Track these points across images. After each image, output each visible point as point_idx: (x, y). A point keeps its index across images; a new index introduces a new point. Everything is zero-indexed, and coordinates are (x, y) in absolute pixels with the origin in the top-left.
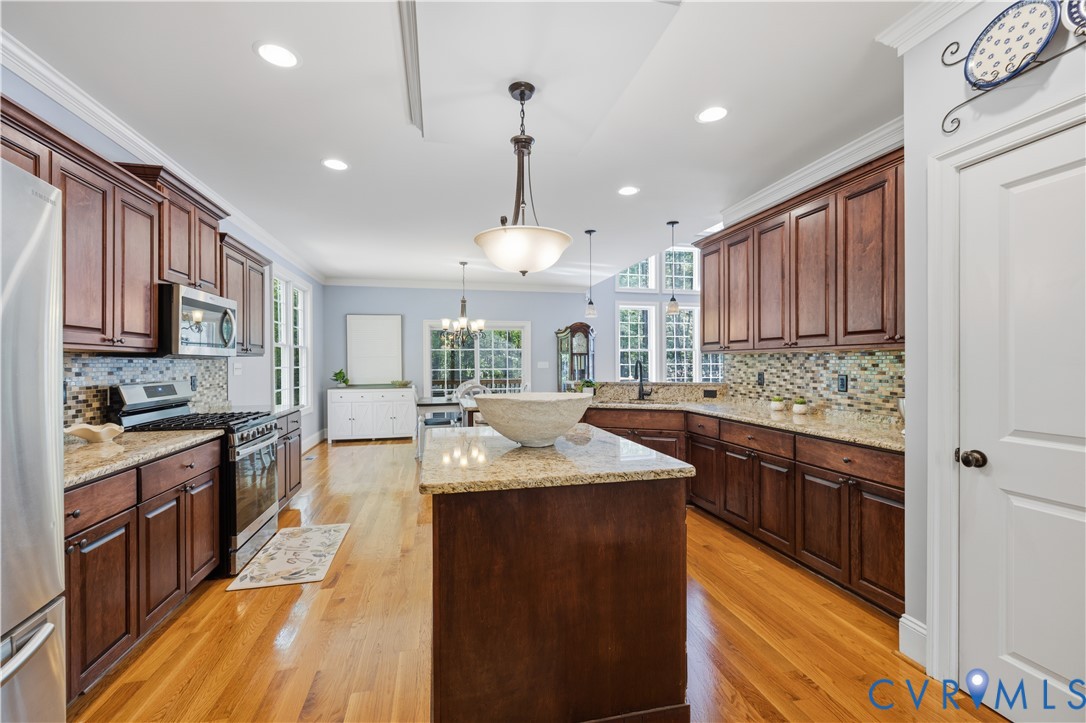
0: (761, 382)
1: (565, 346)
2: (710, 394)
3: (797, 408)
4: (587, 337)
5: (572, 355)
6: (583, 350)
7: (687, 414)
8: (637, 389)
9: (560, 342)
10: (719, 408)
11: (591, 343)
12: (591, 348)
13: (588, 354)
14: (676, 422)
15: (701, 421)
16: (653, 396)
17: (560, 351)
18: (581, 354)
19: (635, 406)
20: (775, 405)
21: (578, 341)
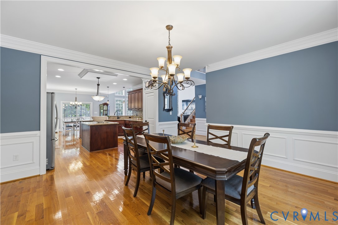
0: (137, 115)
1: (102, 108)
2: (130, 117)
3: (140, 119)
4: (107, 106)
5: (104, 110)
6: (107, 109)
7: (125, 120)
8: (117, 117)
9: (100, 107)
10: (131, 120)
11: (109, 107)
12: (108, 109)
13: (108, 110)
14: (123, 122)
15: (127, 121)
16: (120, 118)
17: (100, 109)
18: (106, 110)
19: (117, 120)
20: (138, 118)
21: (105, 107)
